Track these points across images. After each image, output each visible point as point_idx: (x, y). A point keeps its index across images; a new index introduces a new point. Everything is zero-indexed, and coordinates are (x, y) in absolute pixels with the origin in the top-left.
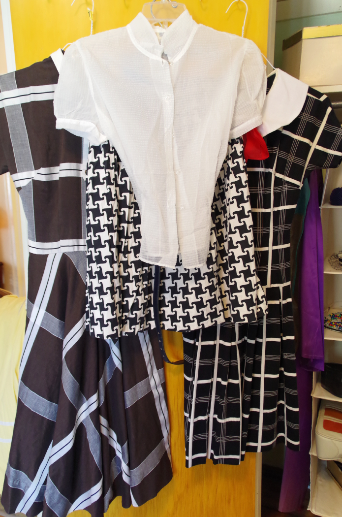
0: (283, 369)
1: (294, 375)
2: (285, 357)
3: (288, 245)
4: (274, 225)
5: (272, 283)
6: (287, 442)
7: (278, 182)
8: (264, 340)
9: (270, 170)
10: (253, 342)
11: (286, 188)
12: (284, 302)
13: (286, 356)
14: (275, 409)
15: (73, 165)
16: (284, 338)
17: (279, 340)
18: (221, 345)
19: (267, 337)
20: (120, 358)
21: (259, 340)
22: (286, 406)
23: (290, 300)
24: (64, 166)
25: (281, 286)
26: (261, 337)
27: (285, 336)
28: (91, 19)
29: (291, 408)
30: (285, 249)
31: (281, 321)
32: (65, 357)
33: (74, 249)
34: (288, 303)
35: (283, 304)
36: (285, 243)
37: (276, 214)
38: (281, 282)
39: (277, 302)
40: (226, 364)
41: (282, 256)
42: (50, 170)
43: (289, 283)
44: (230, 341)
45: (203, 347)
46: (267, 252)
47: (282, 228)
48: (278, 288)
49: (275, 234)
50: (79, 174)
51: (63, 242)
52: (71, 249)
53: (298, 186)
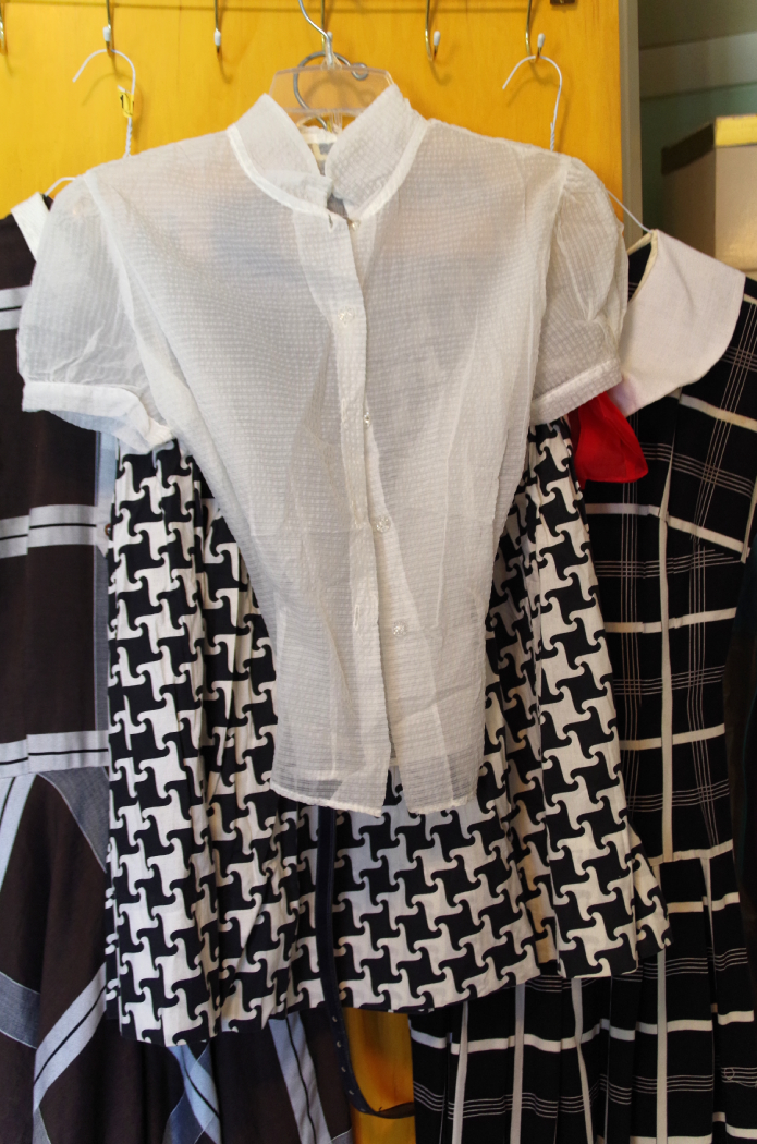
0: (722, 1117)
2: (729, 1079)
3: (717, 731)
4: (674, 670)
5: (678, 845)
7: (679, 541)
8: (662, 1029)
9: (654, 510)
10: (628, 1035)
11: (701, 562)
12: (717, 906)
13: (731, 1076)
15: (71, 512)
16: (724, 1020)
17: (705, 1025)
18: (528, 1049)
19: (670, 1018)
20: (215, 1105)
21: (648, 1029)
23: (733, 898)
24: (43, 514)
25: (705, 856)
26: (654, 1021)
27: (724, 1012)
28: (127, 112)
30: (711, 741)
31: (710, 965)
32: (41, 1106)
33: (69, 761)
34: (730, 907)
35: (714, 913)
36: (709, 724)
37: (678, 635)
38: (706, 845)
39: (697, 907)
40: (548, 1109)
41: (702, 764)
42: (2, 528)
43: (728, 846)
44: (557, 1037)
45: (473, 1057)
46: (658, 752)
47: (696, 677)
48: (697, 862)
49: (679, 697)
50: (87, 536)
51: (35, 742)
52: (59, 764)
53: (737, 555)
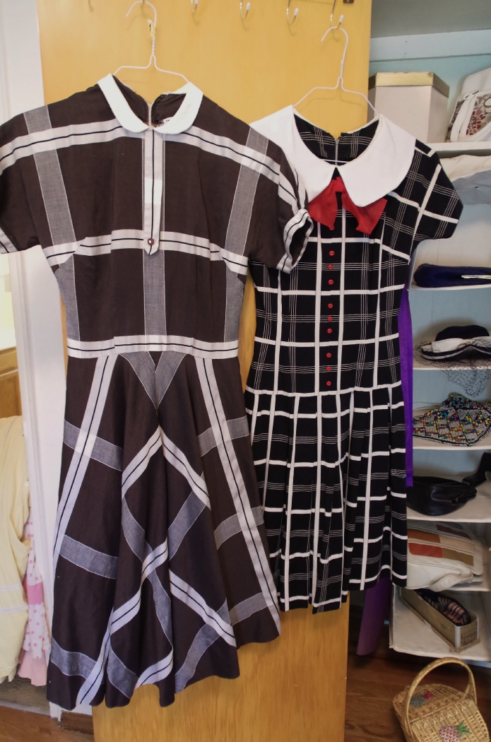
0: (388, 489)
1: (404, 496)
2: (393, 474)
3: (396, 336)
4: (381, 310)
5: (379, 383)
6: (393, 575)
7: (385, 253)
8: (370, 455)
9: (377, 241)
10: (358, 459)
11: (392, 264)
12: (395, 407)
13: (394, 473)
14: (381, 538)
15: (131, 233)
16: (393, 451)
17: (387, 454)
18: (323, 467)
19: (373, 451)
20: (206, 490)
21: (364, 455)
22: (392, 533)
23: (401, 404)
24: (117, 234)
25: (390, 387)
26: (367, 452)
27: (393, 448)
28: (152, 34)
29: (398, 536)
30: (394, 340)
31: (390, 430)
32: (125, 496)
34: (400, 407)
35: (393, 410)
36: (394, 332)
37: (383, 295)
38: (391, 382)
39: (385, 407)
40: (330, 490)
41: (390, 350)
42: (98, 240)
43: (399, 383)
44: (334, 462)
45: (296, 469)
46: (373, 345)
47: (389, 314)
48: (386, 389)
49: (382, 321)
50: (139, 244)
51: (118, 340)
52: (129, 350)
53: (407, 261)
